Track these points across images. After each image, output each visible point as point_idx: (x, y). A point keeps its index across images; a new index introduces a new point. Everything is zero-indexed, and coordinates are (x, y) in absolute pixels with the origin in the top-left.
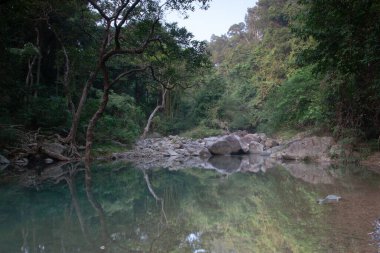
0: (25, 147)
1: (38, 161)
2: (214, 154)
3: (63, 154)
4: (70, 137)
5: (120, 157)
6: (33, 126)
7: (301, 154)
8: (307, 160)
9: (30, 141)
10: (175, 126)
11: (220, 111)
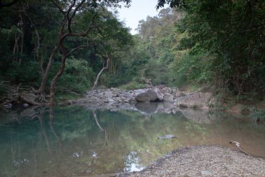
0: (10, 96)
1: (18, 105)
2: (139, 101)
3: (35, 100)
4: (41, 89)
5: (74, 103)
6: (16, 81)
7: (192, 103)
8: (195, 108)
9: (14, 92)
10: (116, 81)
11: (146, 72)
